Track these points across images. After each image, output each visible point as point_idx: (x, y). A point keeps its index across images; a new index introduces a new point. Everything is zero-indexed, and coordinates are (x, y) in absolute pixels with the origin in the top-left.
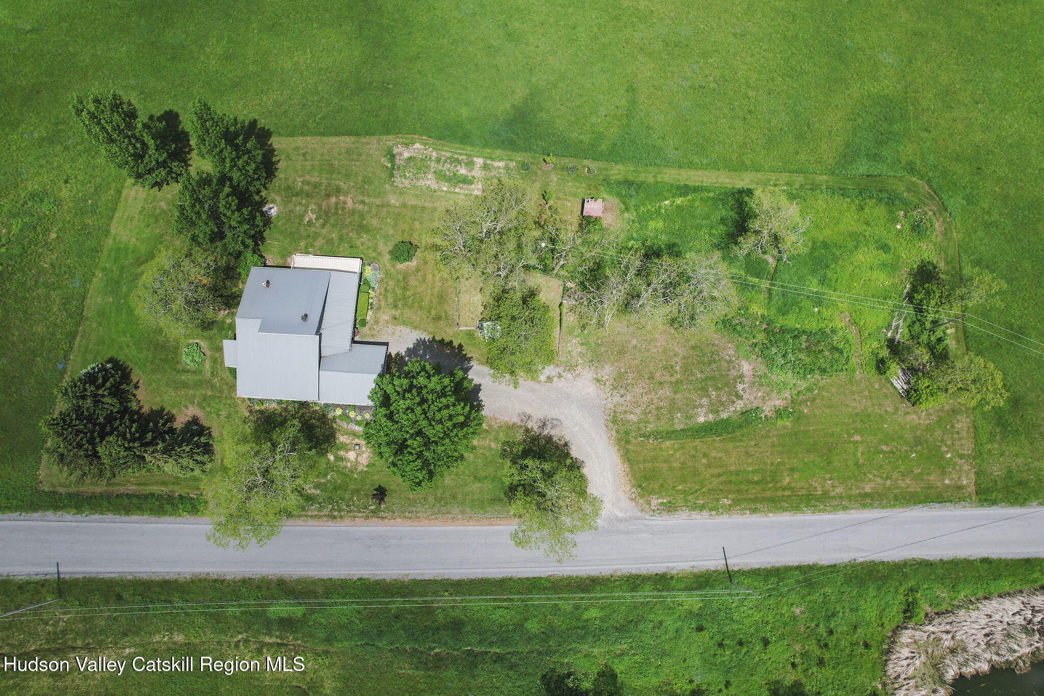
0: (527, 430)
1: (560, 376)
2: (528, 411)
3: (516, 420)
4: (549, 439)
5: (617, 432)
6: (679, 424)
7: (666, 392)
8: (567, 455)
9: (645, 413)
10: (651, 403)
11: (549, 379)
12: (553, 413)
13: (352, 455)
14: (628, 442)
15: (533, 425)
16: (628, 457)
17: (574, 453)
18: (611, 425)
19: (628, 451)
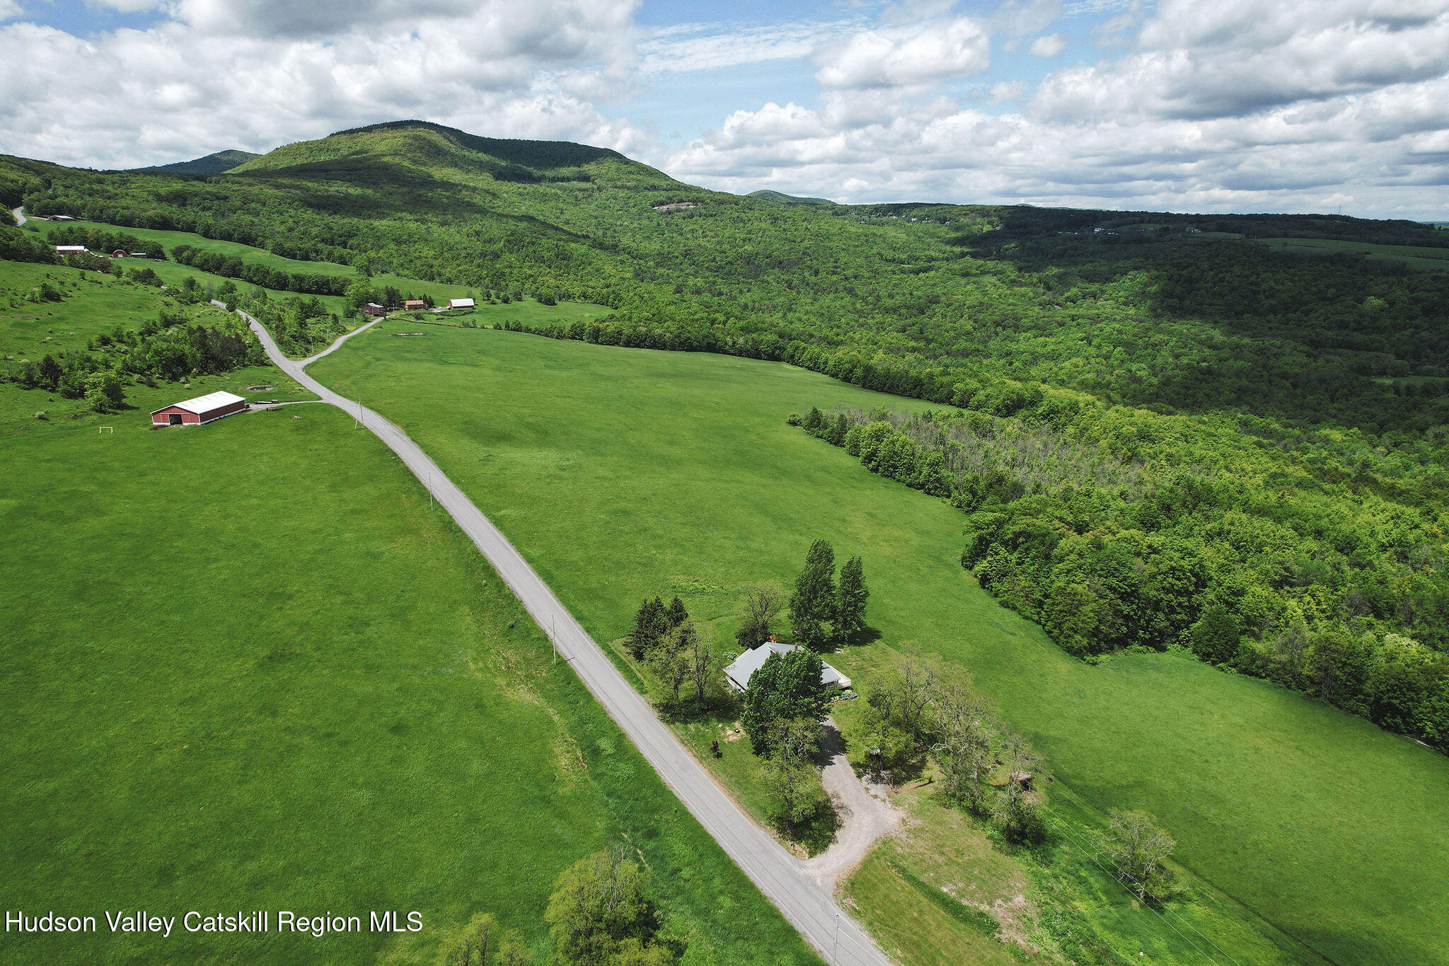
0: (828, 800)
1: (884, 801)
2: (842, 794)
3: (830, 791)
4: (834, 815)
5: (879, 849)
6: (924, 878)
7: (941, 860)
8: (833, 831)
9: (910, 854)
10: (922, 854)
11: (875, 797)
12: (855, 808)
13: (730, 732)
14: (878, 858)
15: (835, 802)
16: (867, 863)
17: (837, 833)
18: (880, 842)
19: (872, 861)
